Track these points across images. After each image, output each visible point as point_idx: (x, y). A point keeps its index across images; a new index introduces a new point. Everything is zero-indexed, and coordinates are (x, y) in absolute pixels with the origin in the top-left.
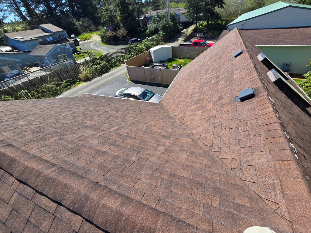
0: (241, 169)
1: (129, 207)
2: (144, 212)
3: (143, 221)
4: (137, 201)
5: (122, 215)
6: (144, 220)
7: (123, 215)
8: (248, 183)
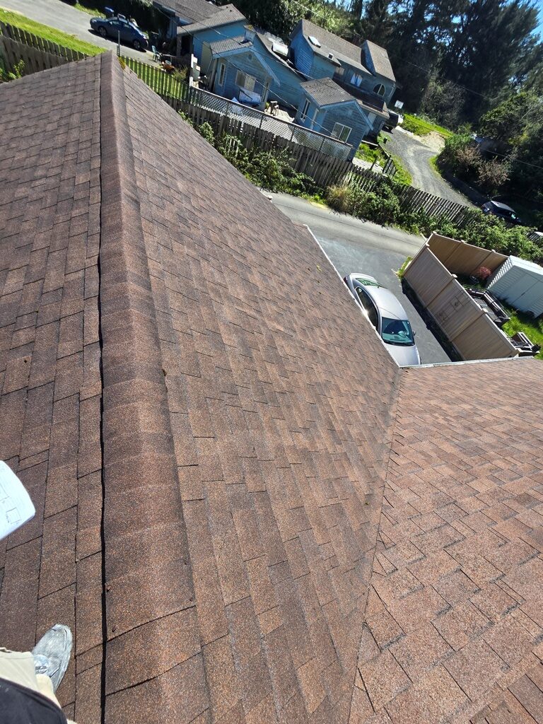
0: (381, 650)
1: (156, 455)
2: (164, 486)
3: (148, 495)
4: (174, 460)
5: (137, 451)
6: (150, 496)
7: (137, 454)
8: (358, 683)
